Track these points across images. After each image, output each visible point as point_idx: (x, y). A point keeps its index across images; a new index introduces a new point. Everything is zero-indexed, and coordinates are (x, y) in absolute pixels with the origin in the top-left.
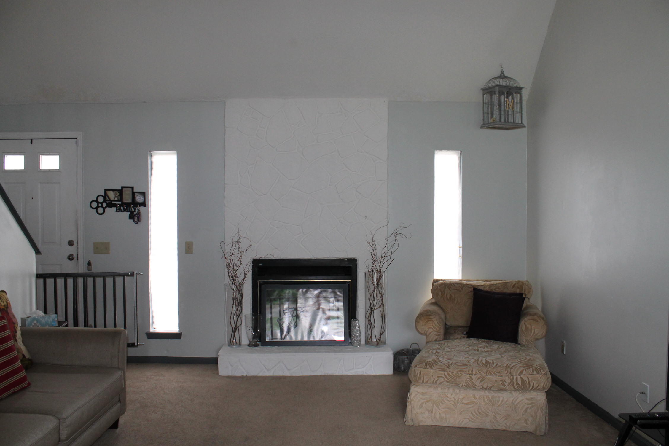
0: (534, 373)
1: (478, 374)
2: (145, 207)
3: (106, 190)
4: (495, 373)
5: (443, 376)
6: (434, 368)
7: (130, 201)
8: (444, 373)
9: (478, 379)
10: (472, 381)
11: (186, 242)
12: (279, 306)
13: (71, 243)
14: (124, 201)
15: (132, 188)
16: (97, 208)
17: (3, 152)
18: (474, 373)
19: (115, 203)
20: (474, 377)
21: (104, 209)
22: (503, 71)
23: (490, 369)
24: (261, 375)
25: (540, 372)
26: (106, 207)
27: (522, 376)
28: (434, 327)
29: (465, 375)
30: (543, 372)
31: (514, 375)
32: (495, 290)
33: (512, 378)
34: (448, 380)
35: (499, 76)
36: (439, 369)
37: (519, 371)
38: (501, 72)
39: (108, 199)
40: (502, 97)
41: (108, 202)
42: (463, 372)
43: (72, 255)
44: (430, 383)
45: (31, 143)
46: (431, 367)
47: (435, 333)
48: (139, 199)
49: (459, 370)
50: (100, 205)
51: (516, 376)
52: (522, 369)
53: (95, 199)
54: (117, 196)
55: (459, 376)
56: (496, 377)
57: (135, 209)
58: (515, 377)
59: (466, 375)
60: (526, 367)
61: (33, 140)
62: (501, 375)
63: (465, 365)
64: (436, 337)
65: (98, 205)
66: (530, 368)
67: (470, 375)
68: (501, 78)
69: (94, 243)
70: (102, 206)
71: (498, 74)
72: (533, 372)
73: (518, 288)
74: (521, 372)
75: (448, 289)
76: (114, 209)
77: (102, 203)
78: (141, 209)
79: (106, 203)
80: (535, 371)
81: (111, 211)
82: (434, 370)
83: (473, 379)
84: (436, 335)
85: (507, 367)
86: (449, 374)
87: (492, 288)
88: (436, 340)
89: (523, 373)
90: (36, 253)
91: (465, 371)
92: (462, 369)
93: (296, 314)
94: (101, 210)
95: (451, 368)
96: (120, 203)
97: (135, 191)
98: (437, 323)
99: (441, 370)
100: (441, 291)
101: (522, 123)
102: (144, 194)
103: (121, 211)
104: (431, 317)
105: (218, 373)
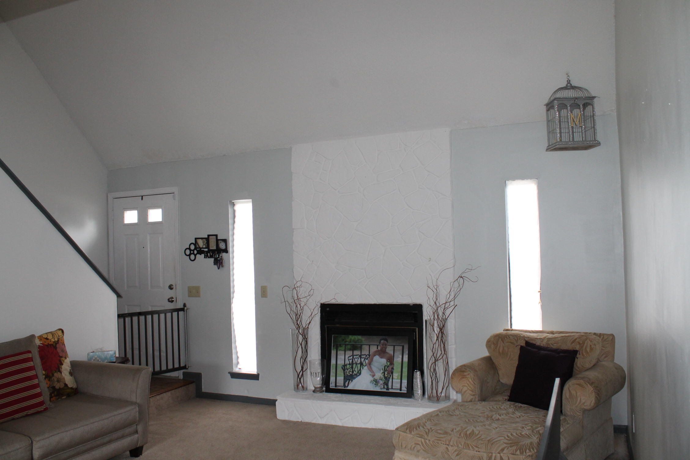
0: (517, 453)
1: (456, 446)
2: (227, 254)
3: (196, 239)
4: (474, 447)
5: (420, 443)
6: (413, 433)
7: (215, 248)
8: (421, 440)
9: (454, 452)
10: (448, 453)
11: (262, 287)
12: (344, 352)
13: (171, 287)
14: (211, 248)
15: (216, 236)
16: (189, 255)
17: (124, 209)
18: (451, 444)
19: (204, 250)
20: (450, 448)
21: (195, 255)
22: (570, 81)
23: (469, 442)
24: (314, 422)
25: (524, 453)
26: (196, 254)
27: (502, 455)
28: (468, 384)
29: (441, 444)
30: (528, 452)
31: (494, 452)
32: (552, 345)
33: (491, 456)
34: (425, 448)
35: (565, 86)
36: (417, 435)
37: (500, 448)
38: (567, 81)
39: (198, 247)
40: (564, 112)
41: (198, 249)
42: (440, 442)
43: (172, 298)
44: (409, 449)
45: (142, 199)
46: (411, 432)
47: (470, 392)
48: (222, 246)
49: (437, 438)
50: (192, 252)
51: (495, 453)
52: (505, 445)
53: (188, 247)
54: (205, 243)
55: (436, 445)
56: (473, 452)
57: (219, 256)
58: (494, 455)
59: (443, 445)
60: (511, 443)
61: (143, 197)
62: (480, 450)
63: (446, 433)
64: (472, 397)
65: (190, 252)
66: (513, 446)
67: (447, 446)
68: (568, 89)
69: (189, 287)
70: (193, 253)
71: (564, 84)
72: (516, 451)
73: (579, 343)
74: (503, 450)
75: (501, 342)
76: (203, 255)
77: (193, 250)
78: (224, 255)
79: (196, 250)
80: (519, 451)
81: (200, 257)
82: (412, 435)
83: (449, 452)
84: (472, 395)
85: (488, 442)
86: (426, 442)
87: (549, 342)
88: (471, 401)
89: (504, 452)
90: (117, 297)
91: (443, 441)
92: (440, 438)
93: (360, 362)
94: (192, 257)
95: (430, 435)
96: (206, 250)
97: (219, 238)
98: (472, 380)
99: (419, 436)
100: (494, 343)
101: (595, 140)
102: (225, 241)
103: (208, 258)
104: (465, 374)
105: (275, 416)
